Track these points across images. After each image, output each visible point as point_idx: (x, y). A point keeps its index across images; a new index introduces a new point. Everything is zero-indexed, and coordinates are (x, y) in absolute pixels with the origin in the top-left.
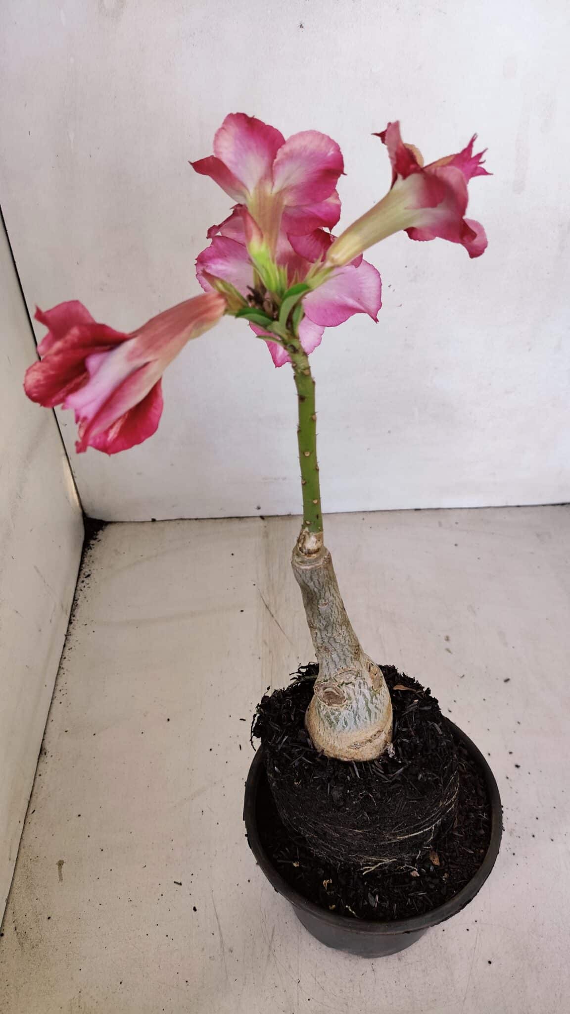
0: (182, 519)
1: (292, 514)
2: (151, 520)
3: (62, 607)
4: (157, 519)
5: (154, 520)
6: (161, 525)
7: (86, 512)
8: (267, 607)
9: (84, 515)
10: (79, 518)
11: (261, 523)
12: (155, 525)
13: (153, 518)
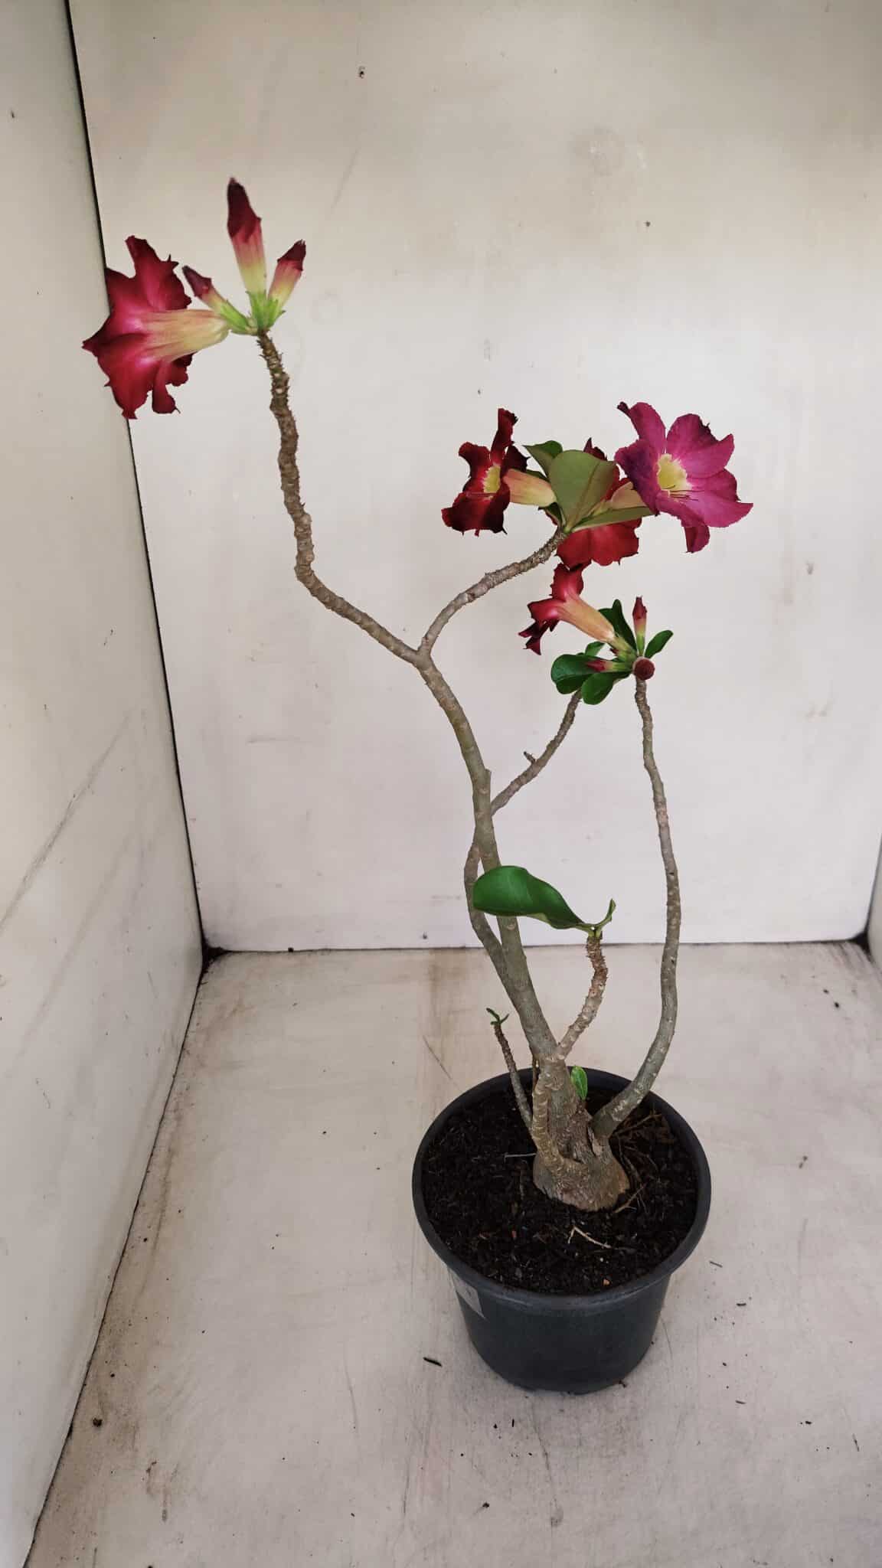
0: (326, 950)
1: (467, 946)
2: (287, 950)
3: (173, 1040)
4: (295, 949)
5: (291, 950)
6: (301, 956)
7: (207, 936)
8: (431, 1049)
9: (204, 941)
10: (198, 945)
11: (426, 956)
12: (291, 953)
13: (291, 946)
